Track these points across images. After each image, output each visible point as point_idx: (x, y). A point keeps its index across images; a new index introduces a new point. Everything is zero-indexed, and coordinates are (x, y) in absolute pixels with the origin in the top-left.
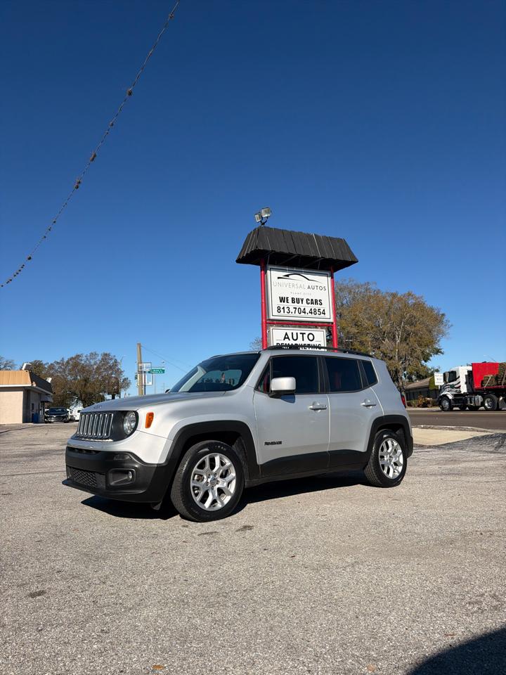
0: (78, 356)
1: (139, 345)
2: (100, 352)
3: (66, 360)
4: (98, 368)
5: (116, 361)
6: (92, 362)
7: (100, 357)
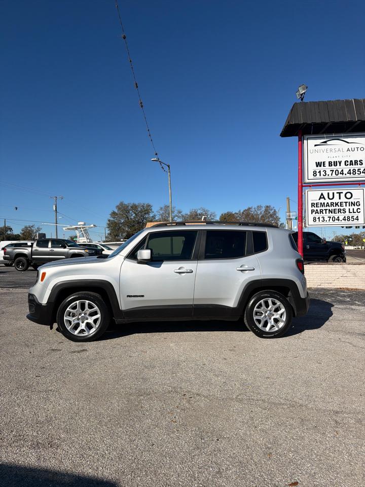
0: (249, 209)
1: (288, 199)
2: (264, 205)
3: (241, 212)
4: (262, 217)
5: (275, 211)
6: (259, 212)
7: (263, 209)
